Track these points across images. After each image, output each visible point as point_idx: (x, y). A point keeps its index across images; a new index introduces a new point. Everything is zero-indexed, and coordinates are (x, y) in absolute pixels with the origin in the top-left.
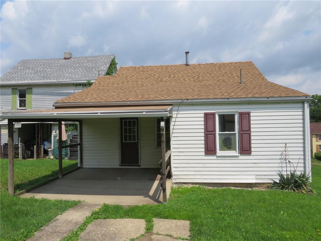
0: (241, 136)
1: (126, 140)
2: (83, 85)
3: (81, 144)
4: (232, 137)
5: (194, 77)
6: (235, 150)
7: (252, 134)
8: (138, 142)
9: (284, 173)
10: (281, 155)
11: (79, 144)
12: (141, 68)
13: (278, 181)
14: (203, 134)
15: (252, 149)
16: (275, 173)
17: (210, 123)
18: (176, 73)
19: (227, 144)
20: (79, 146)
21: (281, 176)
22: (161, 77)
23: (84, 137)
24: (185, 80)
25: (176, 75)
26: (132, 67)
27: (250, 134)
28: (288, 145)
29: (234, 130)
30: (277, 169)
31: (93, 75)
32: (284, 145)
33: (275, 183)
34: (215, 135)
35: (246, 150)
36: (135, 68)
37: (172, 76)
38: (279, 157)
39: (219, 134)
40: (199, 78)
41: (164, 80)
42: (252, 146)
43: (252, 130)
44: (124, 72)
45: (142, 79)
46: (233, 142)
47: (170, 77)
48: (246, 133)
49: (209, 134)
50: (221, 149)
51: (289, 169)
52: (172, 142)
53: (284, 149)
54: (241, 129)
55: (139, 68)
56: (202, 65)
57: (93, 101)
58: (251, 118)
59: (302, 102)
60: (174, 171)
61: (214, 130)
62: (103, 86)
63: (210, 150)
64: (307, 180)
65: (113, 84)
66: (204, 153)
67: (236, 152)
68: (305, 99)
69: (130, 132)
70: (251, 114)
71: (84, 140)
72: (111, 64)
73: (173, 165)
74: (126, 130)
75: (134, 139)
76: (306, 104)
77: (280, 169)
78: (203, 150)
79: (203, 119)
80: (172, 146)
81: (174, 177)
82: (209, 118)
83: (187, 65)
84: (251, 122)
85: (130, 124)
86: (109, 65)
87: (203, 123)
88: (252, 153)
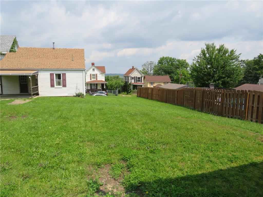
0: (63, 81)
1: (22, 83)
3: (1, 85)
4: (60, 81)
5: (54, 56)
6: (61, 85)
7: (66, 80)
8: (27, 84)
9: (77, 93)
12: (30, 49)
13: (75, 95)
14: (50, 80)
15: (67, 85)
17: (52, 77)
18: (47, 53)
22: (39, 55)
24: (50, 57)
25: (47, 54)
26: (25, 48)
28: (78, 84)
29: (61, 79)
30: (75, 92)
31: (3, 49)
33: (74, 96)
34: (54, 81)
35: (64, 86)
36: (27, 48)
37: (45, 55)
38: (75, 88)
39: (56, 80)
40: (57, 57)
41: (41, 56)
42: (67, 84)
43: (66, 79)
44: (21, 51)
45: (30, 55)
46: (60, 83)
47: (44, 55)
48: (64, 80)
49: (52, 80)
50: (56, 85)
51: (78, 91)
53: (76, 85)
54: (63, 79)
55: (29, 48)
56: (61, 49)
57: (6, 68)
58: (66, 75)
59: (82, 70)
60: (40, 93)
61: (54, 79)
62: (10, 58)
63: (52, 86)
64: (83, 95)
65: (15, 57)
66: (50, 87)
67: (61, 86)
68: (83, 69)
69: (24, 80)
70: (66, 74)
71: (2, 83)
72: (13, 42)
73: (39, 91)
74: (22, 79)
75: (26, 82)
76: (83, 71)
77: (76, 92)
78: (50, 86)
79: (50, 75)
80: (39, 84)
81: (40, 95)
82: (52, 75)
83: (54, 49)
84: (66, 77)
85: (24, 76)
86: (12, 43)
87: (50, 77)
88: (67, 87)
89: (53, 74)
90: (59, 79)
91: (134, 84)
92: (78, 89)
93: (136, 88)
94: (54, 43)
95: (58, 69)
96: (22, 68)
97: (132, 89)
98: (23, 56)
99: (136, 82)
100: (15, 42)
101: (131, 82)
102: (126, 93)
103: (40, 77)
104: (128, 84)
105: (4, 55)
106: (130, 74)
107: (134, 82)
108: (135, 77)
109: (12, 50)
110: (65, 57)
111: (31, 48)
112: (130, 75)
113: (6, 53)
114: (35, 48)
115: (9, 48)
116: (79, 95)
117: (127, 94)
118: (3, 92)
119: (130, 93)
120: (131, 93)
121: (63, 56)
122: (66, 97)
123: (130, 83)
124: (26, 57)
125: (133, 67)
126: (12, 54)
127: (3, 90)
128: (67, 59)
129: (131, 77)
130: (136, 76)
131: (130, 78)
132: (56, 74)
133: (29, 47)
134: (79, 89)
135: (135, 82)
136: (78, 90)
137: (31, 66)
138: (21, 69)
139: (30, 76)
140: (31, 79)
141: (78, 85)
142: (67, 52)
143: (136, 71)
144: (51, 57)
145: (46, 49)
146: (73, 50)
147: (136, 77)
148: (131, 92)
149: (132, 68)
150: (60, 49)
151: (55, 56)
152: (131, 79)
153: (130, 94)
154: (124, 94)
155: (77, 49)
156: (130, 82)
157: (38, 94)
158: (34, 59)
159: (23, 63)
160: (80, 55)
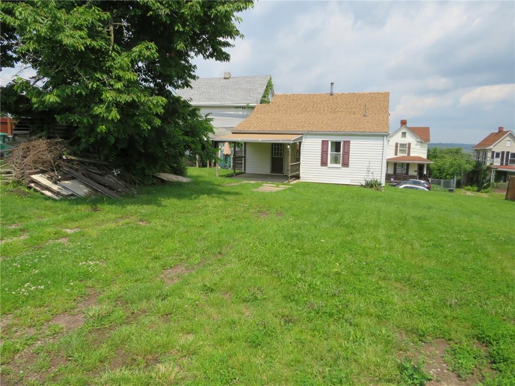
0: (343, 155)
1: (275, 155)
2: (242, 107)
3: (245, 157)
4: (338, 156)
5: (332, 109)
6: (340, 164)
8: (283, 157)
9: (368, 180)
10: (367, 168)
11: (244, 157)
12: (292, 96)
13: (364, 184)
14: (320, 153)
15: (350, 164)
16: (362, 179)
17: (325, 146)
18: (319, 103)
19: (336, 160)
20: (243, 159)
21: (366, 181)
23: (247, 152)
24: (324, 110)
25: (319, 105)
26: (285, 95)
27: (349, 155)
28: (371, 163)
29: (340, 152)
30: (363, 177)
31: (252, 98)
32: (368, 162)
33: (362, 185)
34: (327, 154)
35: (346, 164)
36: (287, 95)
37: (315, 106)
38: (366, 169)
39: (330, 154)
40: (335, 109)
41: (308, 109)
42: (350, 162)
43: (350, 152)
44: (278, 100)
45: (291, 108)
46: (339, 159)
48: (347, 154)
49: (324, 153)
50: (331, 163)
51: (370, 177)
52: (301, 158)
53: (368, 165)
54: (344, 151)
56: (344, 95)
57: (255, 129)
58: (351, 145)
59: (383, 136)
60: (301, 175)
61: (327, 151)
62: (261, 114)
63: (324, 163)
64: (381, 184)
65: (268, 112)
66: (320, 165)
67: (339, 166)
68: (385, 133)
69: (278, 150)
70: (351, 142)
71: (247, 154)
72: (267, 87)
73: (301, 171)
74: (275, 148)
75: (281, 155)
76: (385, 138)
77: (366, 177)
78: (320, 163)
79: (321, 144)
80: (301, 160)
81: (301, 178)
82: (324, 143)
83: (331, 95)
84: (351, 147)
85: (278, 144)
86: (265, 87)
87: (321, 146)
88: (350, 166)
89: (327, 141)
90: (336, 152)
91: (499, 169)
92: (370, 172)
93: (503, 177)
94: (332, 84)
95: (337, 132)
96: (278, 129)
97: (492, 180)
98: (280, 110)
99: (507, 164)
100: (269, 86)
101: (491, 164)
102: (476, 188)
103: (304, 146)
104: (484, 167)
105: (253, 108)
106: (491, 145)
107: (499, 164)
108: (503, 153)
109: (264, 99)
110: (352, 109)
111: (294, 95)
112: (492, 147)
113: (256, 104)
114: (300, 95)
115: (261, 96)
116: (371, 185)
117: (478, 191)
118: (247, 170)
119: (485, 188)
120: (489, 189)
121: (348, 109)
122: (348, 186)
123: (488, 166)
124: (285, 112)
125: (499, 128)
126: (264, 106)
127: (246, 166)
128: (354, 113)
129: (493, 153)
130: (506, 151)
131: (489, 155)
132: (331, 142)
133: (290, 94)
134: (372, 173)
135: (502, 164)
136: (371, 175)
137: (292, 127)
138: (276, 132)
139: (289, 144)
140: (290, 151)
141: (370, 165)
142: (355, 100)
143: (508, 138)
144: (326, 111)
145: (318, 95)
146: (367, 94)
147: (508, 153)
148: (489, 186)
149: (498, 131)
150: (342, 94)
151: (333, 107)
152: (492, 157)
153: (487, 192)
154: (470, 190)
155: (374, 94)
156: (488, 164)
157: (298, 177)
158: (297, 114)
159: (280, 121)
160: (379, 105)
